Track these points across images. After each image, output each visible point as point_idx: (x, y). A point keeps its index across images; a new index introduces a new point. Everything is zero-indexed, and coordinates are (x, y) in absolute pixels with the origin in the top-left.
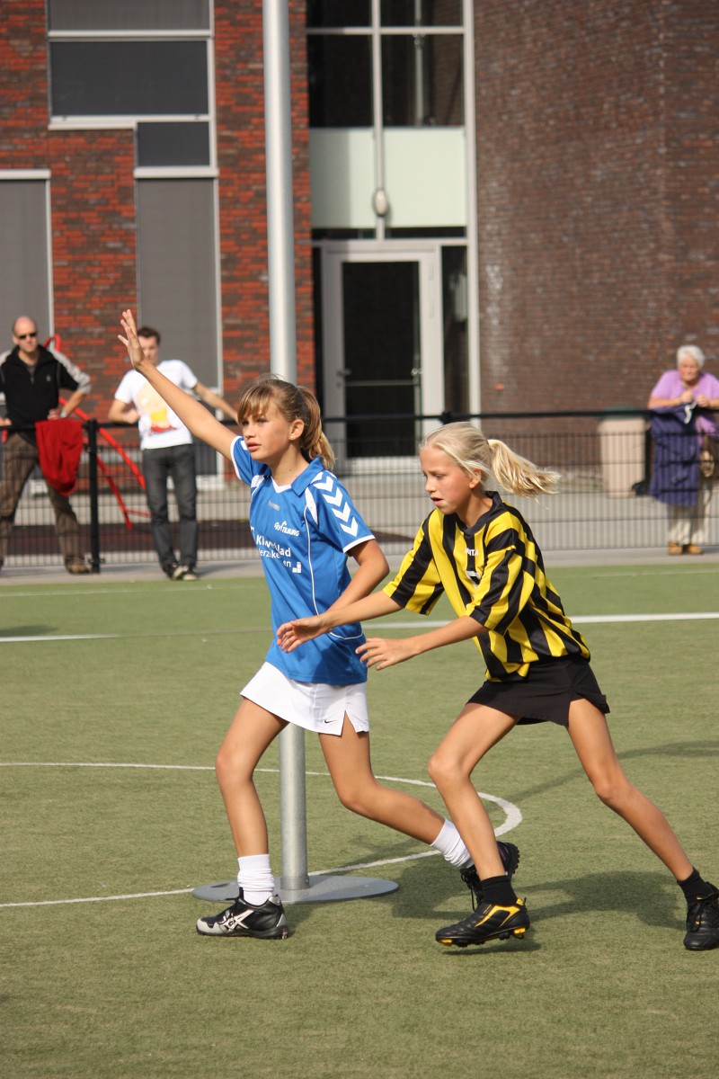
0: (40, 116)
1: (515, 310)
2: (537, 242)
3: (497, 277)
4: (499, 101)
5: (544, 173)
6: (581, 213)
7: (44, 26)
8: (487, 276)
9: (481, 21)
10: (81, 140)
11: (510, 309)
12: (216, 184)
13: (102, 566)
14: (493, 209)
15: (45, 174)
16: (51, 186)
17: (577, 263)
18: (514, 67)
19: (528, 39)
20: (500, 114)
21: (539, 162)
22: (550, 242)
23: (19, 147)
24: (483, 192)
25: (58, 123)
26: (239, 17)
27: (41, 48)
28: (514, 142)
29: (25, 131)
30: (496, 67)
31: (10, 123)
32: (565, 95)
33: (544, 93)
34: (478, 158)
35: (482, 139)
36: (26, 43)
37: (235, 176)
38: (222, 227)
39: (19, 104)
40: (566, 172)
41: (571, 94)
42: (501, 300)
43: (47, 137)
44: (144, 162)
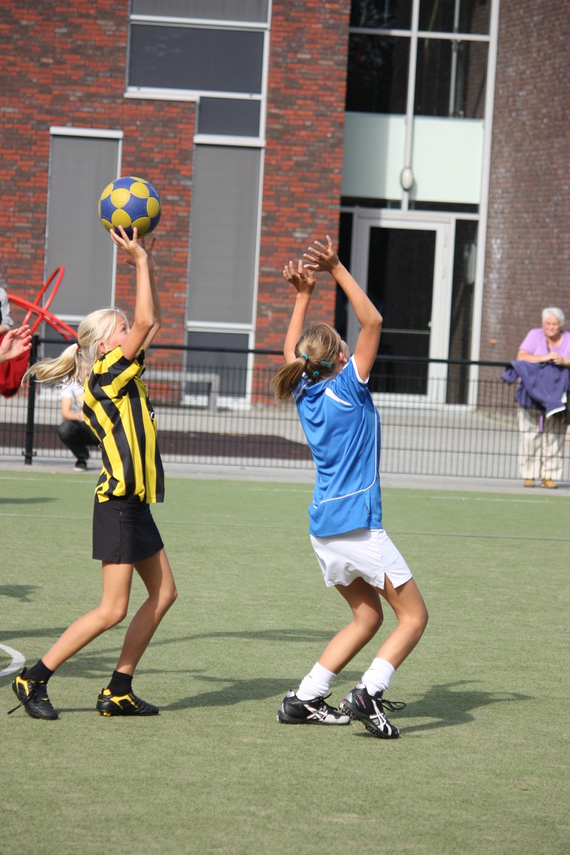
0: (118, 86)
1: (509, 278)
2: (528, 221)
3: (498, 248)
4: (511, 100)
5: (537, 163)
6: (560, 198)
7: (127, 11)
8: (491, 247)
9: (503, 31)
10: (151, 108)
11: (506, 276)
12: (263, 152)
13: (34, 458)
14: (500, 191)
15: (118, 134)
16: (123, 145)
17: (554, 241)
18: (523, 72)
19: (535, 49)
20: (510, 111)
21: (534, 153)
22: (537, 222)
23: (98, 110)
24: (494, 176)
25: (133, 92)
26: (292, 14)
27: (124, 29)
28: (518, 135)
29: (104, 97)
30: (511, 71)
31: (92, 90)
32: (556, 98)
33: (542, 95)
34: (492, 147)
35: (497, 131)
36: (111, 23)
37: (279, 147)
38: (265, 190)
39: (101, 74)
40: (552, 163)
41: (560, 97)
42: (500, 268)
43: (123, 103)
44: (203, 130)
